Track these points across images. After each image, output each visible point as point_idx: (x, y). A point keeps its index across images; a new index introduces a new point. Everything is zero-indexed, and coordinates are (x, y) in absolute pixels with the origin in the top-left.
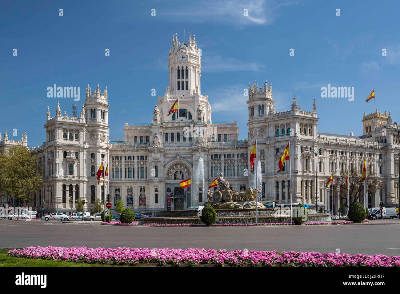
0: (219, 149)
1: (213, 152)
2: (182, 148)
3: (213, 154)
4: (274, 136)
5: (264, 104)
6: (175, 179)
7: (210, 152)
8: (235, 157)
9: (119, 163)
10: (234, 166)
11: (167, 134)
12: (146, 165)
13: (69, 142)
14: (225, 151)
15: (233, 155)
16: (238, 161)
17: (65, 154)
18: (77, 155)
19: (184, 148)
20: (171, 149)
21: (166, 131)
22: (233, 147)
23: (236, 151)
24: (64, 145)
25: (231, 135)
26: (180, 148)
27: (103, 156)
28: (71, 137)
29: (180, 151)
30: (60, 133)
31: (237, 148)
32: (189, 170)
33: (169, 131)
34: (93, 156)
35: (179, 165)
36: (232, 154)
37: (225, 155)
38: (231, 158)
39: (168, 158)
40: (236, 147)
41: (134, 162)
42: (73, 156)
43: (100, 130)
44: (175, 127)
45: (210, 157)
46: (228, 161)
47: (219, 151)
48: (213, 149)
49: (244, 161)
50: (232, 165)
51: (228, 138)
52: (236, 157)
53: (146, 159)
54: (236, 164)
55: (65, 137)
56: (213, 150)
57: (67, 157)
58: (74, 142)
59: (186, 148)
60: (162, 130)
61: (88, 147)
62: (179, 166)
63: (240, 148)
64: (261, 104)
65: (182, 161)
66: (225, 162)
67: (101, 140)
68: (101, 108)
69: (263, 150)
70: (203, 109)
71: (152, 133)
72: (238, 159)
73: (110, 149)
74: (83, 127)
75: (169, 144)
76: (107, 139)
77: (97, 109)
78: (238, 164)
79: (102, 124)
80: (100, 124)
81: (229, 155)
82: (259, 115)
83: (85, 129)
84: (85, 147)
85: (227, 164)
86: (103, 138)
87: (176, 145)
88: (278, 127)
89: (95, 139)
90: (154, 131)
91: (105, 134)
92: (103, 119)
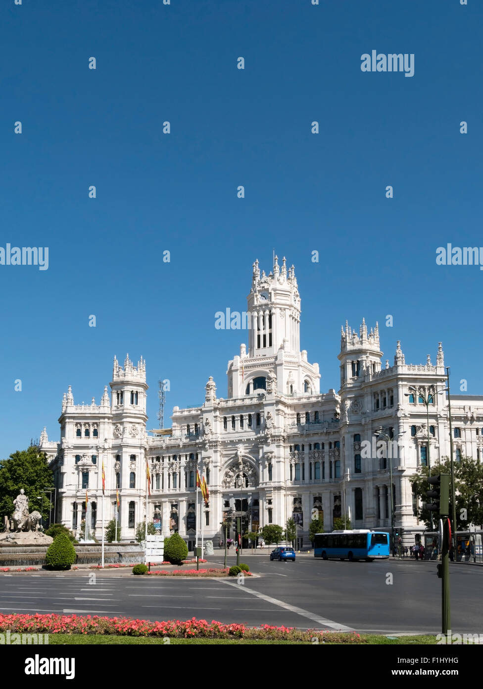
0: (300, 436)
1: (292, 441)
2: (245, 438)
3: (291, 445)
4: (372, 410)
5: (359, 360)
6: (236, 487)
8: (325, 448)
9: (161, 466)
10: (323, 463)
11: (225, 418)
12: (196, 467)
13: (83, 441)
14: (310, 439)
15: (323, 444)
16: (330, 454)
17: (78, 458)
18: (94, 459)
19: (248, 438)
20: (230, 441)
21: (225, 414)
22: (320, 431)
23: (327, 438)
24: (76, 447)
25: (324, 411)
26: (243, 439)
27: (133, 457)
28: (87, 433)
30: (71, 429)
31: (327, 432)
32: (255, 473)
33: (229, 415)
34: (118, 458)
35: (241, 464)
36: (320, 443)
37: (310, 445)
38: (319, 449)
39: (226, 455)
40: (325, 431)
41: (180, 463)
42: (89, 461)
43: (125, 420)
44: (237, 407)
45: (287, 449)
47: (301, 440)
51: (320, 418)
52: (327, 447)
53: (197, 458)
54: (327, 460)
55: (79, 433)
57: (80, 463)
58: (92, 441)
59: (251, 438)
60: (217, 414)
61: (111, 446)
62: (241, 467)
63: (332, 433)
65: (246, 458)
66: (310, 456)
67: (131, 434)
68: (130, 388)
69: (359, 434)
70: (291, 373)
71: (202, 418)
72: (329, 451)
73: (147, 447)
74: (104, 418)
75: (229, 433)
76: (140, 432)
77: (124, 391)
78: (329, 459)
79: (131, 412)
80: (128, 411)
81: (316, 445)
82: (352, 377)
83: (106, 420)
84: (106, 447)
85: (313, 459)
86: (133, 431)
87: (237, 435)
88: (378, 396)
89: (121, 434)
90: (205, 416)
91: (137, 425)
92: (134, 404)
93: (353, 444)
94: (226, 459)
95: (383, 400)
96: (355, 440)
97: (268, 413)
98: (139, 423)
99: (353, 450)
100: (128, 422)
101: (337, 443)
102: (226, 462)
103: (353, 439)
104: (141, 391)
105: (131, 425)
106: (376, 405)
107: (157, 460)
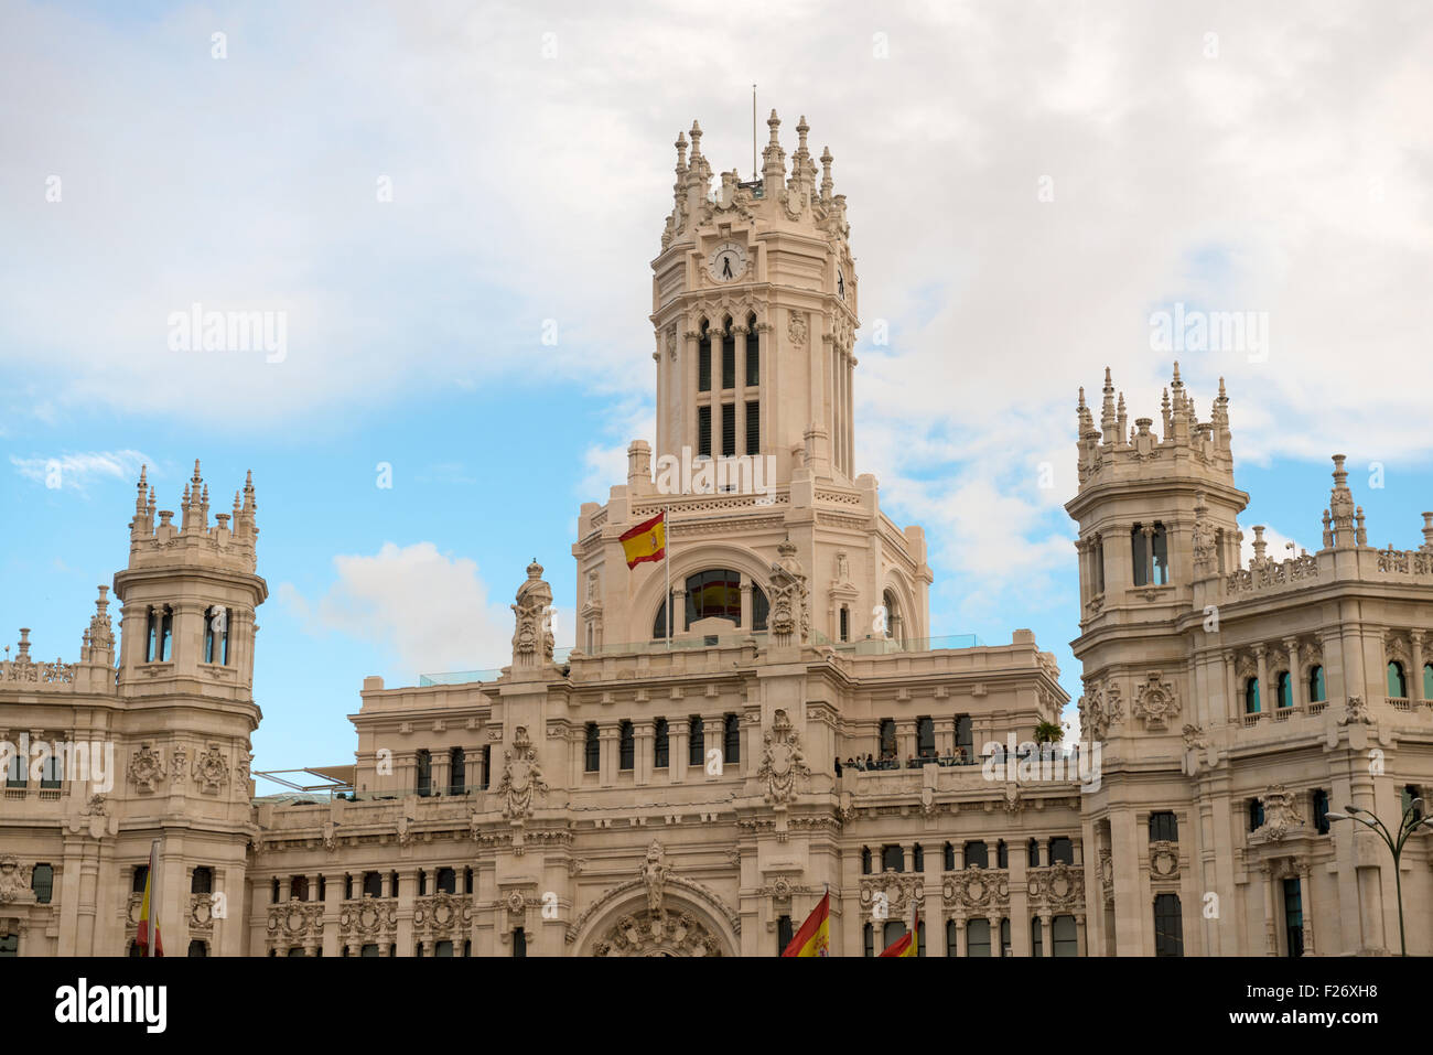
0: (905, 812)
1: (874, 834)
2: (678, 812)
3: (870, 845)
4: (1227, 720)
5: (1164, 520)
7: (851, 830)
8: (1011, 861)
9: (310, 920)
10: (1004, 922)
11: (592, 729)
12: (467, 924)
14: (945, 825)
15: (1001, 845)
16: (1034, 888)
18: (43, 879)
19: (692, 810)
20: (614, 821)
21: (590, 713)
22: (993, 795)
23: (1019, 823)
26: (667, 813)
29: (663, 836)
31: (1018, 801)
33: (608, 716)
34: (140, 876)
35: (658, 918)
36: (990, 839)
37: (948, 849)
38: (984, 864)
39: (598, 879)
40: (1012, 796)
41: (393, 908)
42: (19, 887)
43: (176, 723)
44: (641, 685)
45: (853, 864)
46: (967, 886)
47: (911, 827)
48: (872, 814)
49: (1070, 890)
50: (993, 916)
52: (1018, 862)
53: (469, 888)
54: (1018, 909)
56: (872, 819)
59: (703, 811)
60: (558, 709)
61: (114, 830)
62: (657, 929)
63: (1039, 806)
64: (1143, 521)
65: (680, 893)
66: (948, 892)
67: (199, 782)
68: (204, 597)
69: (1170, 813)
70: (843, 562)
71: (500, 726)
72: (1029, 874)
73: (257, 835)
74: (93, 710)
75: (606, 789)
76: (234, 775)
77: (180, 606)
78: (1030, 909)
79: (206, 691)
80: (192, 689)
81: (974, 851)
82: (1132, 587)
83: (101, 722)
84: (97, 832)
85: (959, 907)
86: (210, 772)
87: (642, 799)
88: (1254, 660)
89: (158, 781)
90: (511, 715)
91: (225, 750)
92: (215, 664)
93: (1145, 852)
94: (596, 893)
95: (1273, 681)
96: (1151, 838)
97: (779, 713)
98: (231, 739)
99: (1146, 874)
100: (190, 731)
101: (1061, 848)
102: (596, 908)
103: (1145, 829)
104: (242, 609)
105: (201, 748)
106: (1242, 699)
107: (366, 890)
